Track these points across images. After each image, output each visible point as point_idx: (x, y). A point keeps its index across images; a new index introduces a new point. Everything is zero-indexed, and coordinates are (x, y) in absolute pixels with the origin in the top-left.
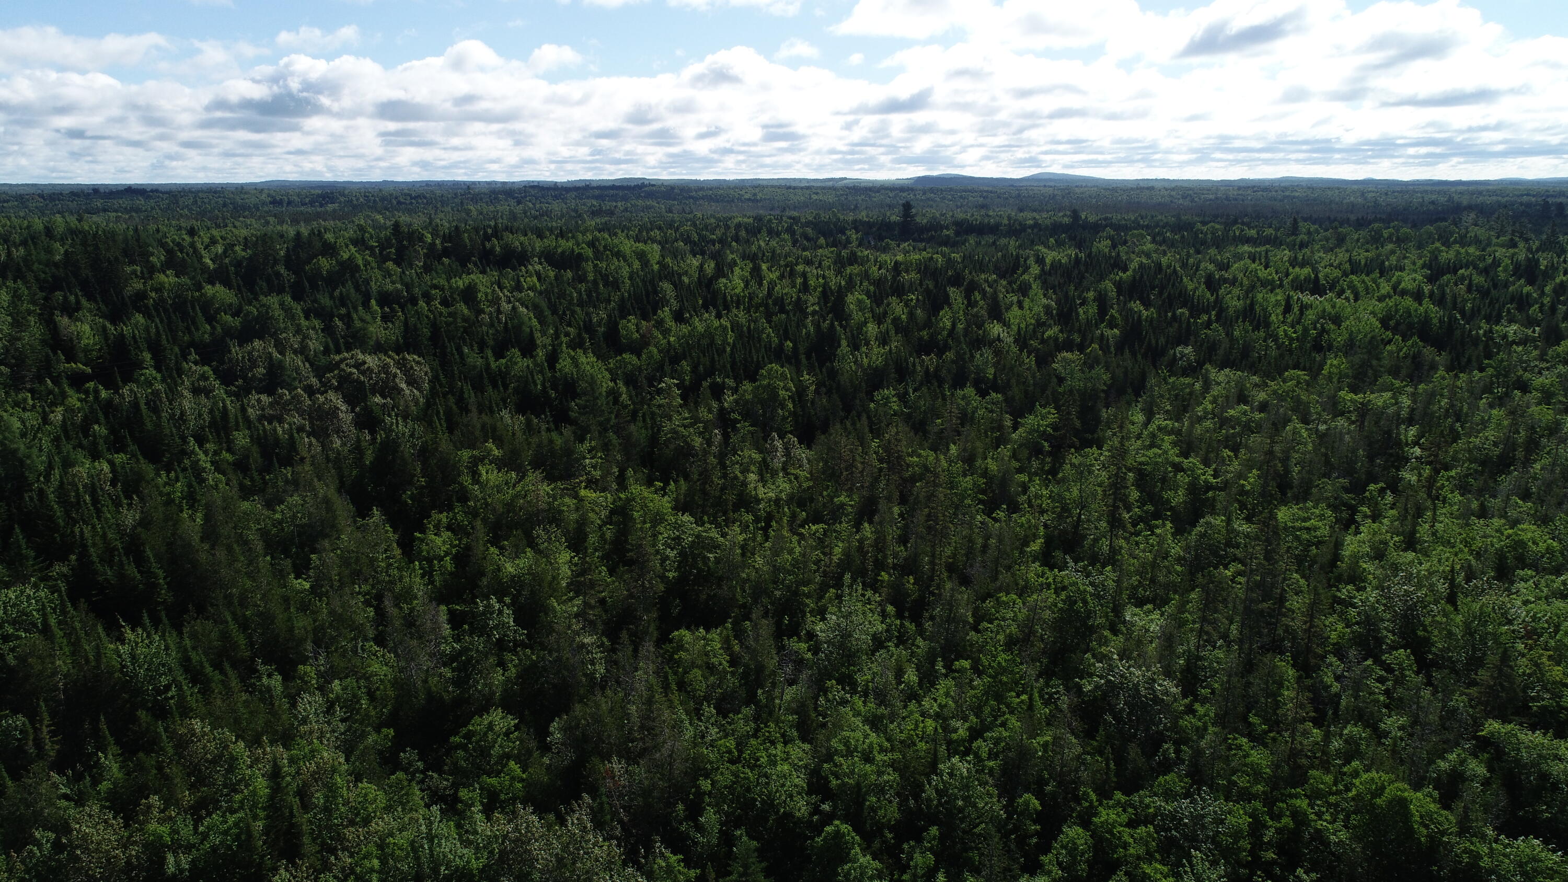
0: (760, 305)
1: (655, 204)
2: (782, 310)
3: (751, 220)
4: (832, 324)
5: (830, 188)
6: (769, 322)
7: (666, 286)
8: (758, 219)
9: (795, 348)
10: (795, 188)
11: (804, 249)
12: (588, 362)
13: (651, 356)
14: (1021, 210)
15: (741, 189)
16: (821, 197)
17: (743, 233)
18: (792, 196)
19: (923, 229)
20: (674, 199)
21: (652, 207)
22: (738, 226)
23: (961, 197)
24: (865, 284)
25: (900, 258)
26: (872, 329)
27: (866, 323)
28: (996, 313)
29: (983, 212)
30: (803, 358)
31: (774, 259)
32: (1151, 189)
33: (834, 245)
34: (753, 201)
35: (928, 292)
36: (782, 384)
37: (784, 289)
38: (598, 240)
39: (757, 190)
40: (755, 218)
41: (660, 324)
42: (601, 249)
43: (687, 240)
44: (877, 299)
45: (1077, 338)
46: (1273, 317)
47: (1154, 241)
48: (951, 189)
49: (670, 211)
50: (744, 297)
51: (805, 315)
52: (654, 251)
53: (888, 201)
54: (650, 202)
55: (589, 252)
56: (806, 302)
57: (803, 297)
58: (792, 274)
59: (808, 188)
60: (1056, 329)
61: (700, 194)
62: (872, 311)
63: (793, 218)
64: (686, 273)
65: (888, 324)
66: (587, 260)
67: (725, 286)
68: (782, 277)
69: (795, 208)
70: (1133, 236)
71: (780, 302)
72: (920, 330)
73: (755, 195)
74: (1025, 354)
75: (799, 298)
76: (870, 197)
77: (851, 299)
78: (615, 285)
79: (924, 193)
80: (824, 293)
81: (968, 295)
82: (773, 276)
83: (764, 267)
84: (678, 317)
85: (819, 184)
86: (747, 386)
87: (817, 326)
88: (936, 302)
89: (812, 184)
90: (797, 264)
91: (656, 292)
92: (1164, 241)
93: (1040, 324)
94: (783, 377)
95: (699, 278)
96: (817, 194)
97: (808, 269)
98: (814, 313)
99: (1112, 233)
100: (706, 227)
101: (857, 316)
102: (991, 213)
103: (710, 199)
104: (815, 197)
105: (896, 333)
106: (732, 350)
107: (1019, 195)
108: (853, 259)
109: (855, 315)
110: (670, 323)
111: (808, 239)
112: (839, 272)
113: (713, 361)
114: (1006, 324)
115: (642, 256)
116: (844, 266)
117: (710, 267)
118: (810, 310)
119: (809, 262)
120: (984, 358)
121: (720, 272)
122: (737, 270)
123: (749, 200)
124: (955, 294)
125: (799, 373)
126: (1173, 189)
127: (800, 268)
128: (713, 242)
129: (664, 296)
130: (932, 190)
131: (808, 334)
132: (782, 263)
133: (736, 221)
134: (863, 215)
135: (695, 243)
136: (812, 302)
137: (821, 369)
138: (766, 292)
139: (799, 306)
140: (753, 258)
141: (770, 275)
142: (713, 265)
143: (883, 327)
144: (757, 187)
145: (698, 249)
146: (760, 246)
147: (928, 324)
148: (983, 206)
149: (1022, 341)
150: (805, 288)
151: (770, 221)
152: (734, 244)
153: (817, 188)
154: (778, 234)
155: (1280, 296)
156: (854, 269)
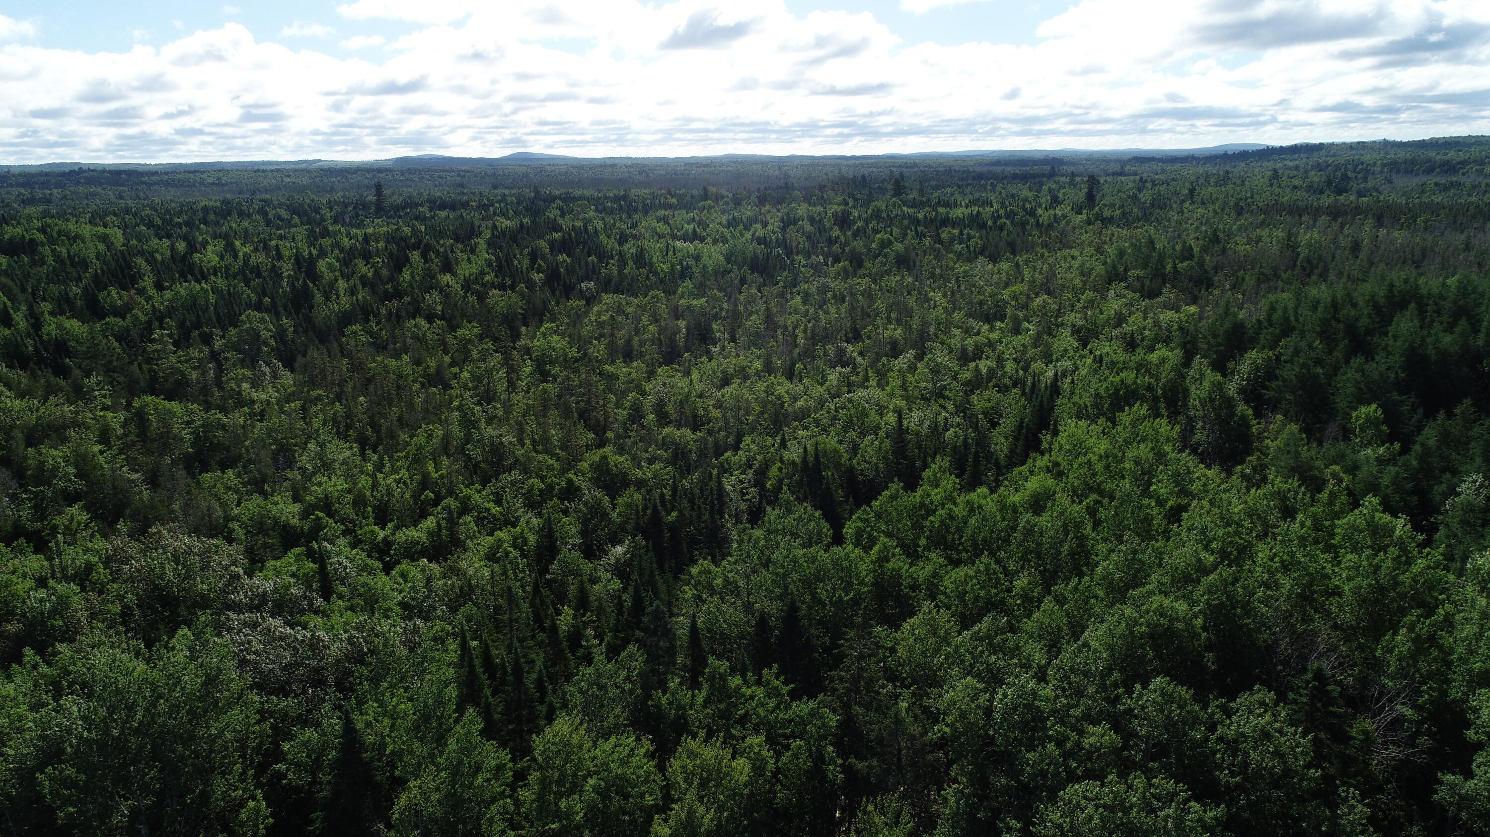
0: (238, 274)
1: (99, 190)
2: (259, 275)
3: (218, 204)
4: (305, 283)
5: (303, 170)
6: (248, 286)
7: (140, 261)
8: (225, 202)
9: (273, 302)
10: (264, 171)
11: (278, 229)
12: (74, 325)
13: (136, 318)
14: (495, 187)
15: (203, 172)
16: (294, 180)
17: (212, 217)
18: (261, 179)
19: (397, 208)
20: (123, 185)
21: (97, 194)
22: (206, 209)
23: (439, 177)
24: (336, 252)
25: (370, 231)
26: (342, 285)
27: (336, 280)
28: (448, 267)
29: (458, 190)
30: (281, 309)
31: (246, 237)
32: (613, 166)
33: (309, 222)
34: (217, 185)
35: (391, 255)
36: (263, 326)
37: (260, 258)
38: (49, 226)
39: (221, 174)
40: (222, 202)
41: (141, 292)
42: (55, 235)
43: (150, 225)
44: (345, 263)
45: (508, 281)
46: (655, 259)
47: (596, 210)
48: (429, 170)
49: (121, 198)
50: (221, 268)
51: (280, 277)
52: (118, 237)
53: (366, 182)
54: (93, 189)
55: (40, 237)
56: (281, 268)
57: (278, 264)
58: (266, 247)
59: (278, 171)
60: (493, 275)
61: (154, 178)
62: (341, 271)
63: (265, 201)
64: (157, 251)
65: (355, 280)
66: (43, 245)
67: (200, 259)
68: (256, 250)
69: (267, 191)
70: (578, 206)
71: (257, 271)
72: (384, 284)
73: (219, 178)
74: (469, 295)
75: (274, 266)
76: (347, 178)
77: (322, 264)
78: (84, 264)
79: (402, 174)
80: (297, 260)
81: (424, 256)
82: (248, 249)
83: (238, 243)
84: (159, 287)
85: (292, 167)
86: (233, 331)
87: (293, 286)
88: (399, 263)
89: (283, 166)
90: (270, 240)
91: (130, 268)
92: (604, 209)
93: (482, 273)
94: (262, 321)
95: (172, 255)
96: (289, 176)
97: (280, 243)
98: (289, 276)
99: (561, 204)
100: (168, 211)
101: (328, 276)
102: (465, 191)
103: (167, 184)
104: (287, 180)
105: (363, 287)
106: (215, 308)
107: (494, 174)
108: (326, 233)
109: (326, 276)
110: (152, 292)
111: (280, 218)
112: (311, 245)
113: (198, 316)
114: (454, 274)
115: (104, 239)
116: (316, 239)
117: (181, 246)
118: (285, 274)
119: (281, 238)
120: (433, 299)
121: (192, 248)
122: (210, 248)
123: (213, 184)
124: (415, 256)
125: (278, 318)
126: (631, 166)
127: (273, 243)
128: (180, 226)
129: (139, 272)
130: (410, 171)
131: (285, 292)
132: (255, 240)
133: (202, 204)
134: (339, 196)
135: (159, 227)
136: (287, 268)
137: (297, 314)
138: (241, 263)
139: (276, 273)
140: (226, 237)
141: (243, 249)
142: (184, 244)
143: (351, 282)
144: (220, 169)
145: (163, 232)
146: (231, 227)
147: (391, 279)
148: (462, 185)
149: (467, 286)
150: (279, 256)
151: (239, 204)
152: (202, 226)
153: (288, 171)
154: (249, 216)
155: (662, 244)
156: (326, 242)
